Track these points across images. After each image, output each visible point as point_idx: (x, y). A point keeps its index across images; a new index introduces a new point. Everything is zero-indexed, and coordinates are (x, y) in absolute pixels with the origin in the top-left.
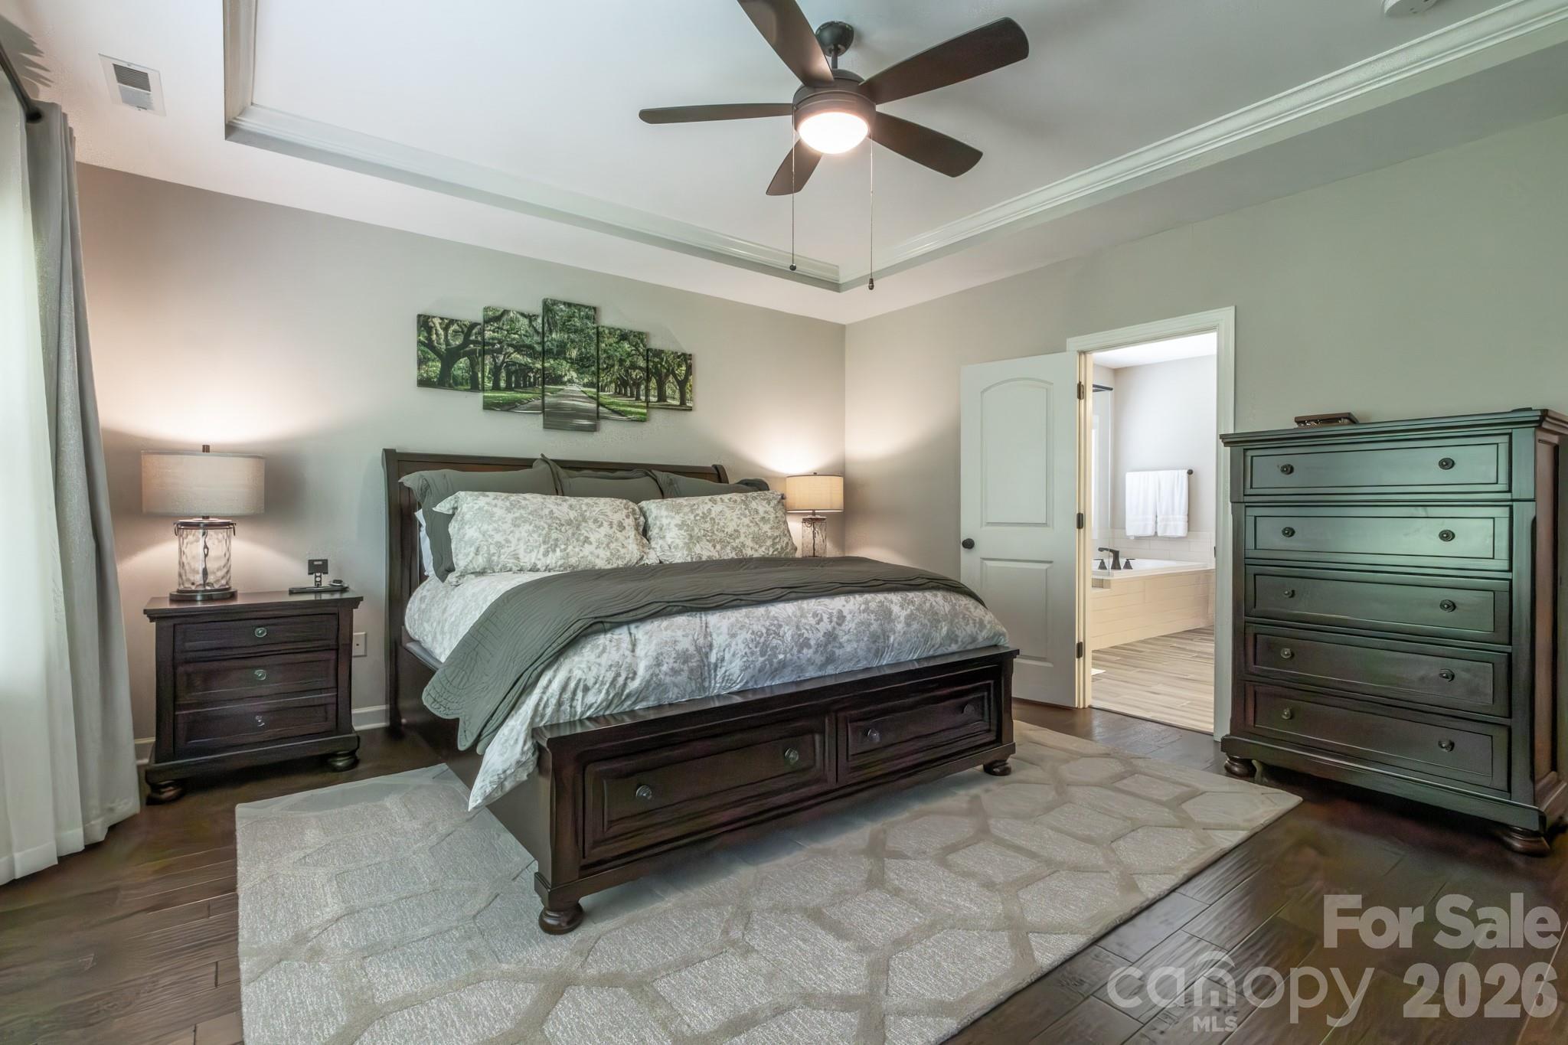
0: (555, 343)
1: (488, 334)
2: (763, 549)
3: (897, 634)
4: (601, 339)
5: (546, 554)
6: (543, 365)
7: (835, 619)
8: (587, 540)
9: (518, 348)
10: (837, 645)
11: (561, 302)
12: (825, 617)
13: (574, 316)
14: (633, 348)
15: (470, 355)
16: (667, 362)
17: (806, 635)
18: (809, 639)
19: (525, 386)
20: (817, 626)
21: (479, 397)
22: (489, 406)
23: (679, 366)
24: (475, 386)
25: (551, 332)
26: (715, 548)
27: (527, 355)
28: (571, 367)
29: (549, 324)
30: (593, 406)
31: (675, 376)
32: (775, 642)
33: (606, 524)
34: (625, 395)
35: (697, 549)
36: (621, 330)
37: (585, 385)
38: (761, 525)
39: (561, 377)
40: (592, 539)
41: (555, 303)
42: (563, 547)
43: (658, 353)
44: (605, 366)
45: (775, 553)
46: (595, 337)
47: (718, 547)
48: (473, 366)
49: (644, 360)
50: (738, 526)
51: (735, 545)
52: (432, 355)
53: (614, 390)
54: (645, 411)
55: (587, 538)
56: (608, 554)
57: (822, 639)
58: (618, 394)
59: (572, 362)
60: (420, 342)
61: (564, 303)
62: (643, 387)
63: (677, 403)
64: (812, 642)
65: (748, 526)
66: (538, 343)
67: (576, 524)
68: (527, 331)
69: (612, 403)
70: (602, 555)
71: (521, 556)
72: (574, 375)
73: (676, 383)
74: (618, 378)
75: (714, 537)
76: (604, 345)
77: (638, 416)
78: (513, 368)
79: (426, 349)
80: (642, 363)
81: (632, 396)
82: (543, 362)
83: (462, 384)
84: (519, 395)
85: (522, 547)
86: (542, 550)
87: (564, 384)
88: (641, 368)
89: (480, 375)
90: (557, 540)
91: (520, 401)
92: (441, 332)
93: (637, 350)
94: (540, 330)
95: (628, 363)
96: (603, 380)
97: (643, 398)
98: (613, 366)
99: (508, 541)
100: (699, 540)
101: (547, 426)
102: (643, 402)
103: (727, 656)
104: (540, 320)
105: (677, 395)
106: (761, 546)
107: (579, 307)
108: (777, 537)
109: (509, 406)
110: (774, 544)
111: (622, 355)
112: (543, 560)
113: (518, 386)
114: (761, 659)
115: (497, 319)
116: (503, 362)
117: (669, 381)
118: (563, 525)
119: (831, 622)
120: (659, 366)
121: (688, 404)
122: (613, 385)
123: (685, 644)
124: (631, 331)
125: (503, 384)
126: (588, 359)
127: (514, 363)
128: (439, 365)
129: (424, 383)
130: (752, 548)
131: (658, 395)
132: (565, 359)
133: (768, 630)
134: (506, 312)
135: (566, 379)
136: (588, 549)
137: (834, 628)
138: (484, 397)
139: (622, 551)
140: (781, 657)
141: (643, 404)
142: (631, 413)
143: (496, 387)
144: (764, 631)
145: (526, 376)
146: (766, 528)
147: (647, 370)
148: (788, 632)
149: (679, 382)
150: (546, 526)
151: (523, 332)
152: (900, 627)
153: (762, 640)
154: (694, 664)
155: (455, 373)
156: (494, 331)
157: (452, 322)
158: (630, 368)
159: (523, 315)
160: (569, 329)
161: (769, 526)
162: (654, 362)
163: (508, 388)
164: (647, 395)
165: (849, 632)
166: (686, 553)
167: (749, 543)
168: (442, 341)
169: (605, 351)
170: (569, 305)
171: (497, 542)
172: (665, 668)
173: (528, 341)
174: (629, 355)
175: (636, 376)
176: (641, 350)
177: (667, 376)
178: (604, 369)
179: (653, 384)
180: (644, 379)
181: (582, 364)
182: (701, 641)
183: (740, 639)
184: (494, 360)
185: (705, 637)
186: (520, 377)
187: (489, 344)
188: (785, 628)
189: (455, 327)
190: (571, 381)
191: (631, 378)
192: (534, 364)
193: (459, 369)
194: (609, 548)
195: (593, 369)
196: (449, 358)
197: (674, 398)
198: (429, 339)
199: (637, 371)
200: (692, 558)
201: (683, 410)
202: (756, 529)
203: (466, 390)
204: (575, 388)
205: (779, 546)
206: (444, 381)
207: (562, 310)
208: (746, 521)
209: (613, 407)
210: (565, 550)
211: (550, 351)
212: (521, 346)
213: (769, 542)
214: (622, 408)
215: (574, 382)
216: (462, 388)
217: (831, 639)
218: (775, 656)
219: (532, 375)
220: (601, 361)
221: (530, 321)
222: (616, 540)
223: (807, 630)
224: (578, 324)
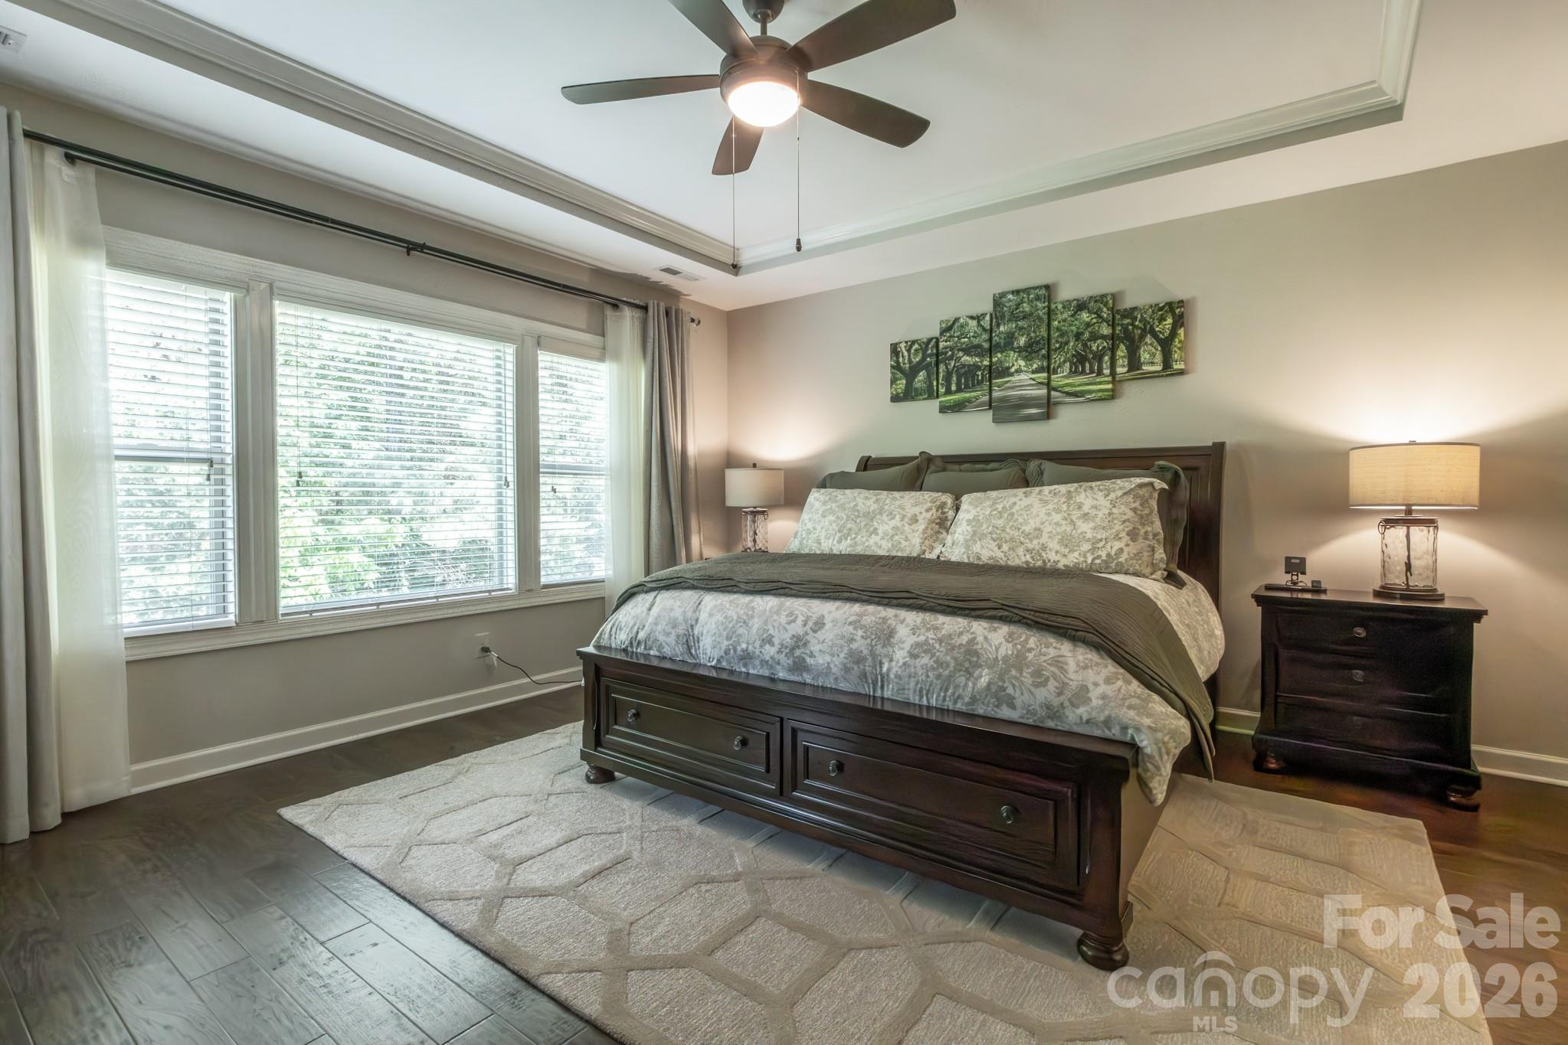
0: (1003, 336)
1: (942, 345)
2: (1076, 554)
3: (894, 663)
4: (1053, 317)
5: (839, 542)
6: (991, 361)
7: (810, 624)
8: (875, 531)
9: (967, 351)
10: (808, 652)
11: (1007, 293)
12: (801, 619)
13: (1022, 302)
14: (1094, 316)
15: (927, 367)
16: (1142, 320)
17: (771, 632)
18: (773, 637)
19: (973, 385)
20: (788, 627)
21: (935, 404)
22: (944, 409)
23: (1162, 319)
24: (931, 394)
25: (998, 325)
26: (999, 548)
27: (976, 355)
28: (1019, 356)
29: (997, 318)
30: (1044, 391)
31: (1154, 335)
32: (741, 631)
33: (898, 517)
34: (1083, 372)
35: (977, 548)
36: (1078, 300)
37: (1033, 372)
38: (1079, 523)
39: (1008, 368)
40: (880, 531)
41: (1003, 295)
42: (853, 536)
43: (1130, 313)
44: (1058, 345)
45: (1098, 561)
46: (1045, 317)
47: (1005, 547)
48: (929, 376)
49: (1109, 325)
50: (1043, 523)
51: (1030, 546)
52: (899, 375)
53: (1068, 371)
54: (1110, 386)
55: (876, 529)
56: (890, 545)
57: (788, 640)
58: (1074, 372)
59: (1020, 350)
60: (892, 367)
61: (1013, 293)
62: (1106, 358)
63: (1159, 368)
64: (776, 641)
65: (1057, 524)
66: (985, 341)
67: (870, 516)
68: (975, 332)
69: (1067, 385)
70: (884, 546)
71: (822, 541)
72: (1022, 363)
73: (1156, 344)
74: (1073, 356)
75: (1003, 535)
76: (1056, 323)
77: (1100, 394)
78: (963, 370)
79: (895, 371)
80: (1106, 330)
81: (1092, 372)
82: (991, 358)
83: (921, 395)
84: (968, 395)
85: (823, 533)
86: (837, 538)
87: (1012, 375)
88: (1104, 337)
89: (935, 383)
90: (850, 529)
91: (969, 401)
92: (906, 354)
93: (1099, 316)
94: (988, 327)
95: (1087, 335)
96: (1055, 362)
97: (1107, 372)
98: (1067, 343)
99: (815, 529)
100: (982, 537)
101: (996, 420)
102: (1108, 376)
103: (705, 632)
104: (988, 318)
105: (1159, 358)
106: (1072, 551)
107: (1027, 290)
108: (1101, 540)
109: (958, 407)
110: (1093, 550)
111: (1078, 328)
112: (837, 545)
113: (967, 386)
114: (726, 643)
115: (949, 328)
116: (954, 366)
117: (1146, 343)
118: (859, 517)
119: (805, 625)
120: (1130, 327)
121: (1175, 367)
122: (1068, 365)
123: (677, 613)
124: (1091, 297)
125: (954, 388)
126: (1038, 343)
127: (964, 366)
128: (904, 381)
129: (895, 399)
130: (1057, 552)
131: (1129, 364)
132: (1013, 349)
133: (738, 617)
134: (957, 320)
135: (1013, 370)
136: (874, 539)
137: (806, 633)
138: (940, 402)
139: (904, 543)
140: (744, 646)
141: (1106, 379)
142: (1090, 392)
143: (948, 392)
144: (735, 617)
145: (975, 375)
146: (1085, 527)
147: (1113, 337)
148: (756, 624)
149: (1160, 342)
150: (845, 517)
151: (972, 334)
152: (900, 655)
153: (731, 625)
154: (681, 630)
155: (916, 386)
156: (946, 341)
157: (913, 342)
158: (1089, 340)
159: (972, 318)
160: (1018, 317)
161: (1092, 525)
162: (1122, 325)
163: (959, 390)
164: (1113, 366)
165: (823, 642)
166: (963, 550)
167: (1054, 545)
168: (906, 361)
169: (1058, 329)
170: (1016, 292)
171: (808, 529)
172: (659, 628)
173: (976, 341)
174: (1088, 325)
175: (1098, 347)
176: (1105, 315)
177: (1142, 337)
178: (1056, 349)
179: (1122, 351)
180: (1109, 349)
181: (1028, 351)
182: (689, 614)
183: (714, 619)
184: (947, 368)
185: (695, 611)
186: (968, 378)
187: (943, 353)
188: (756, 620)
189: (916, 346)
190: (1019, 371)
191: (1092, 352)
192: (982, 362)
193: (920, 381)
194: (892, 540)
195: (1044, 352)
196: (911, 374)
197: (1152, 363)
198: (897, 362)
199: (1099, 341)
200: (968, 557)
201: (1167, 375)
202: (1069, 529)
203: (924, 399)
204: (1023, 376)
205: (1103, 554)
206: (906, 395)
207: (1010, 301)
208: (1057, 517)
209: (1067, 389)
210: (855, 538)
211: (998, 345)
212: (971, 348)
213: (1086, 547)
214: (1078, 389)
215: (1021, 371)
216: (921, 397)
217: (800, 644)
218: (739, 644)
219: (980, 373)
220: (1053, 341)
221: (979, 322)
222: (902, 533)
223: (774, 626)
224: (1027, 309)
